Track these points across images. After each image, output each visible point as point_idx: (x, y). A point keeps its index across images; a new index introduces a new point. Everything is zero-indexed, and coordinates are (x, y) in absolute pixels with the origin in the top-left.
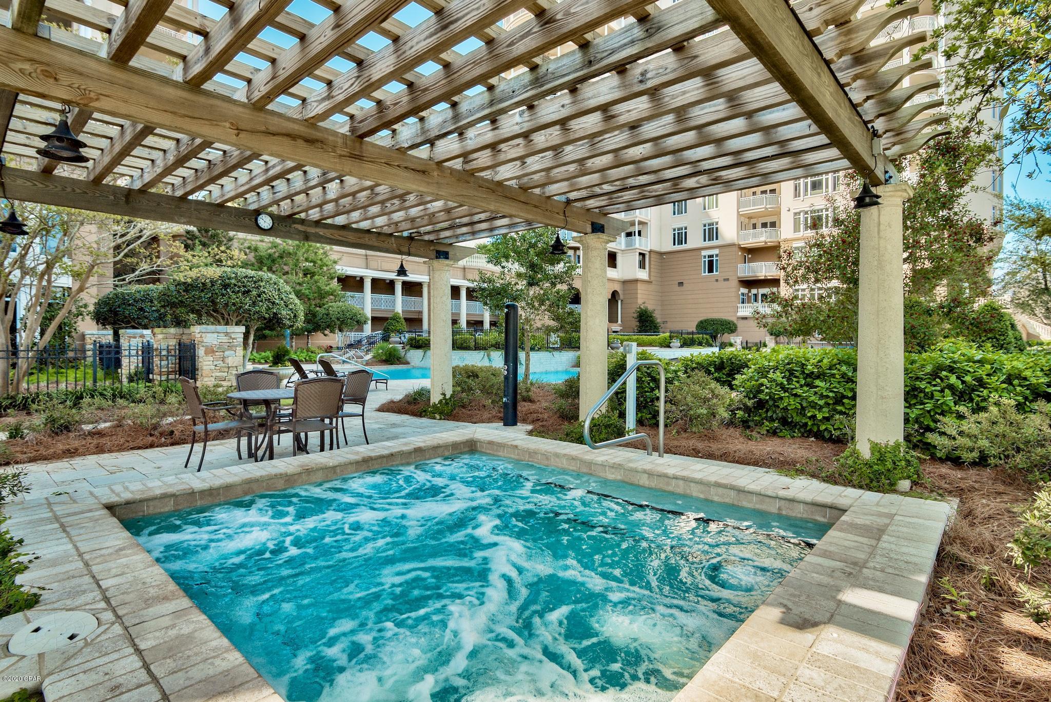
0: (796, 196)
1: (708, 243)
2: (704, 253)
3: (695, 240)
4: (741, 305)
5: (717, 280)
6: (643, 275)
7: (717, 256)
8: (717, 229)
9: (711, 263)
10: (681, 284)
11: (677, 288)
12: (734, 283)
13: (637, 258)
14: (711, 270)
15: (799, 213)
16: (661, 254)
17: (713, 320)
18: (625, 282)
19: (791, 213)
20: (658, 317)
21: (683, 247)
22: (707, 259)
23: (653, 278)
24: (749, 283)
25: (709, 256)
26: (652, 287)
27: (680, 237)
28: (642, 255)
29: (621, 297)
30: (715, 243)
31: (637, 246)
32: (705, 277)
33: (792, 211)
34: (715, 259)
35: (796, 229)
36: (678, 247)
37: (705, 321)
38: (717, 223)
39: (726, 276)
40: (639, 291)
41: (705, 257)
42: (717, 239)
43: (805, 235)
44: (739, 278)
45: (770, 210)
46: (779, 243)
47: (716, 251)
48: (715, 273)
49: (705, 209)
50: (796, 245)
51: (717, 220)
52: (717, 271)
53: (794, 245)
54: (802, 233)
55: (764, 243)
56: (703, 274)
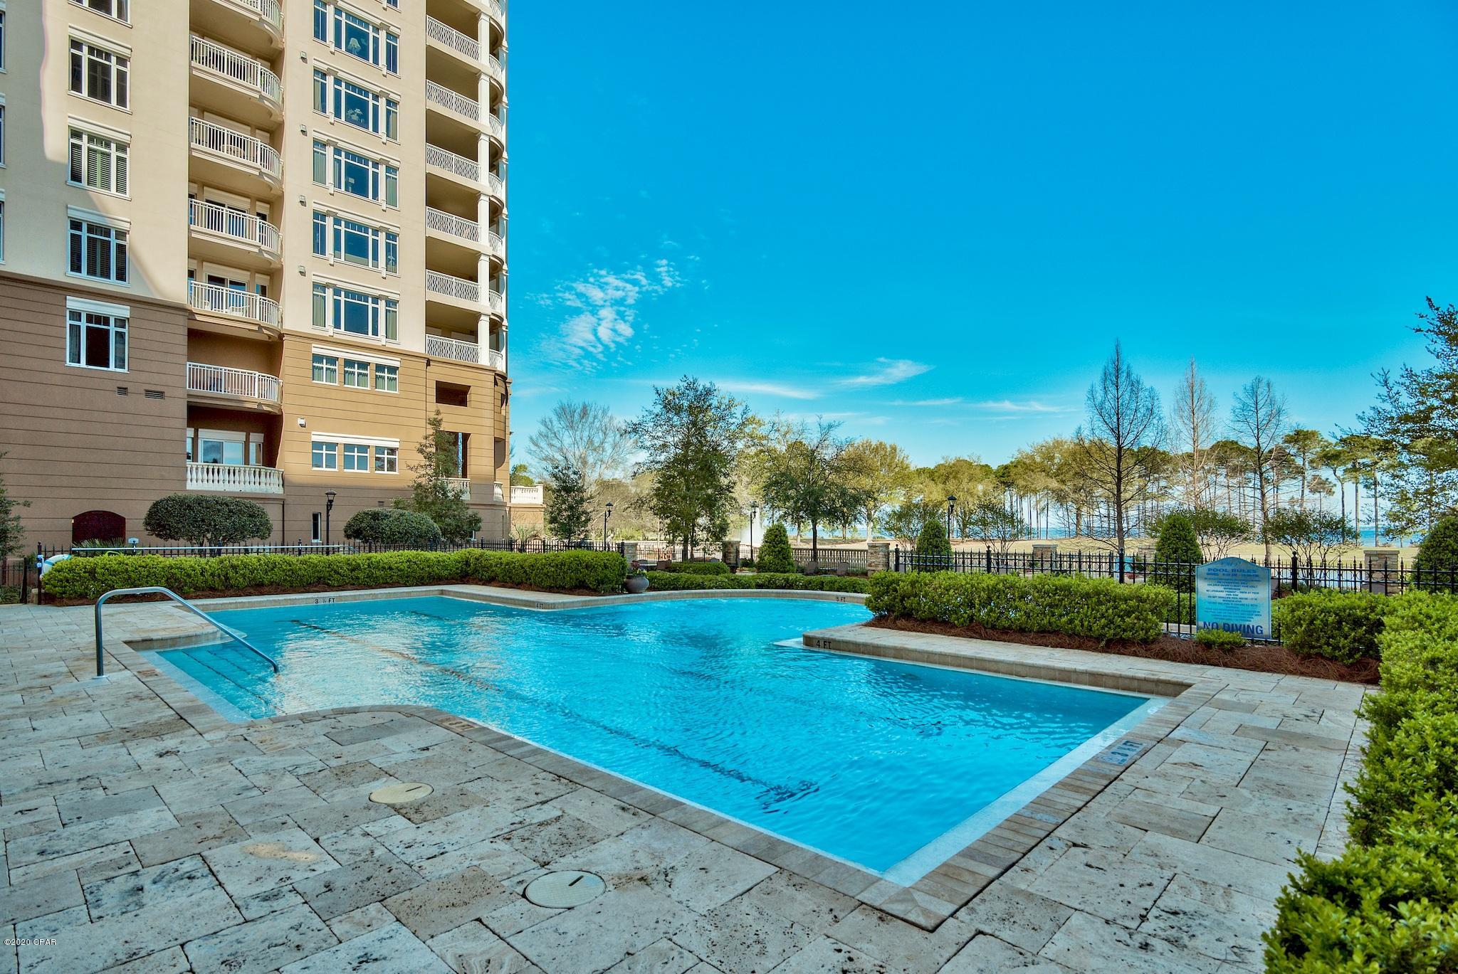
0: (316, 250)
1: (83, 279)
2: (74, 303)
3: (36, 256)
4: (189, 465)
5: (123, 390)
7: (121, 322)
9: (98, 338)
12: (177, 407)
14: (98, 357)
15: (323, 288)
19: (309, 282)
22: (84, 324)
25: (92, 318)
30: (112, 285)
32: (80, 373)
33: (312, 278)
34: (112, 328)
35: (317, 319)
39: (155, 382)
41: (76, 315)
42: (121, 277)
43: (336, 336)
44: (189, 395)
45: (266, 255)
46: (281, 336)
47: (124, 311)
48: (112, 367)
49: (76, 177)
50: (317, 349)
51: (125, 226)
52: (120, 362)
53: (315, 351)
54: (329, 330)
55: (256, 328)
56: (68, 363)
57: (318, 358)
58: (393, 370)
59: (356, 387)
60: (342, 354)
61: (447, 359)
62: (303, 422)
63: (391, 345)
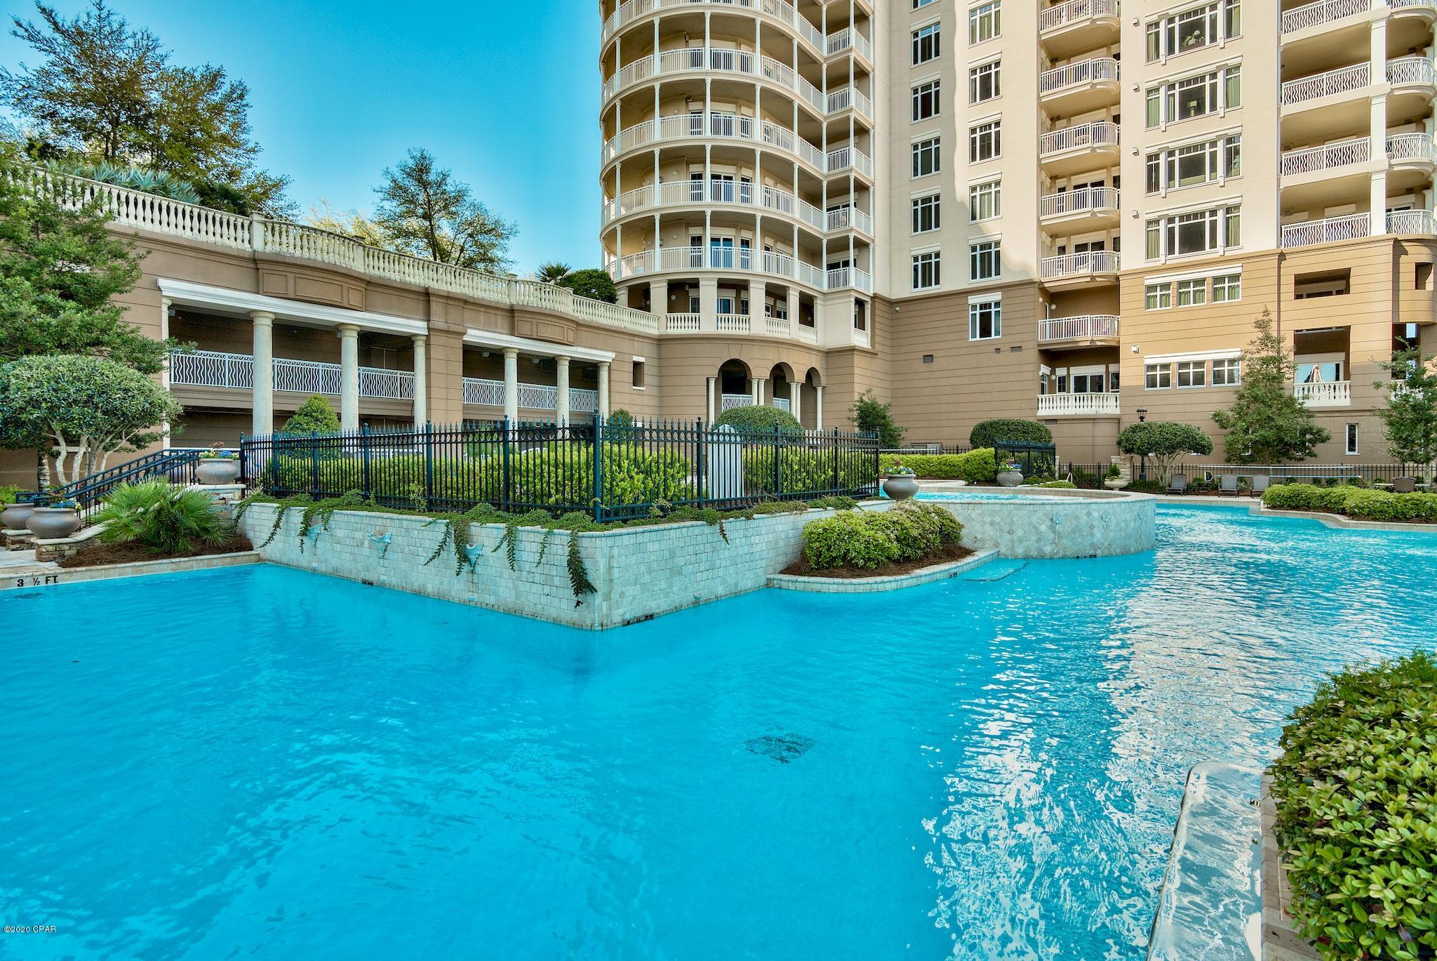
0: (1150, 189)
1: (980, 282)
2: (974, 300)
3: (955, 276)
4: (1040, 396)
5: (998, 350)
6: (861, 340)
7: (997, 304)
8: (998, 253)
9: (985, 318)
10: (928, 358)
11: (922, 367)
12: (1032, 355)
13: (852, 309)
14: (985, 332)
15: (1157, 222)
16: (891, 303)
17: (1006, 424)
18: (829, 354)
19: (1141, 223)
20: (897, 419)
21: (933, 289)
22: (978, 312)
23: (878, 348)
24: (1053, 357)
25: (983, 306)
26: (878, 364)
27: (927, 270)
28: (860, 303)
29: (823, 381)
30: (993, 280)
31: (852, 284)
32: (976, 345)
33: (1144, 218)
34: (993, 310)
35: (1151, 252)
36: (922, 291)
37: (991, 424)
38: (998, 244)
39: (1016, 340)
40: (856, 370)
41: (974, 307)
42: (998, 273)
43: (1168, 262)
44: (1039, 345)
45: (1099, 215)
46: (1117, 278)
47: (996, 296)
48: (993, 336)
49: (974, 218)
50: (1150, 281)
51: (997, 238)
52: (997, 333)
53: (1148, 282)
54: (1162, 258)
55: (1089, 279)
56: (971, 340)
57: (1152, 288)
58: (1234, 278)
59: (1192, 305)
60: (1173, 278)
61: (1316, 245)
62: (1135, 349)
63: (1232, 252)
